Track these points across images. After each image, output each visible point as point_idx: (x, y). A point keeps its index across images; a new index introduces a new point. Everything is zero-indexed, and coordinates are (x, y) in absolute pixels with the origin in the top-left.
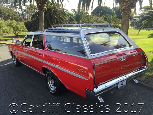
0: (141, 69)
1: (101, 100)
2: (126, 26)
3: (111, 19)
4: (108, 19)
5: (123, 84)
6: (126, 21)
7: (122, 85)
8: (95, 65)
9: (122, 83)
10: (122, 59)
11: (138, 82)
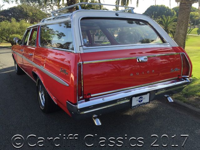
0: (179, 80)
1: (97, 122)
2: (183, 27)
3: (169, 21)
4: (165, 22)
5: (142, 101)
6: (184, 21)
7: (139, 101)
8: (85, 63)
9: (141, 99)
10: (139, 60)
11: (173, 101)
